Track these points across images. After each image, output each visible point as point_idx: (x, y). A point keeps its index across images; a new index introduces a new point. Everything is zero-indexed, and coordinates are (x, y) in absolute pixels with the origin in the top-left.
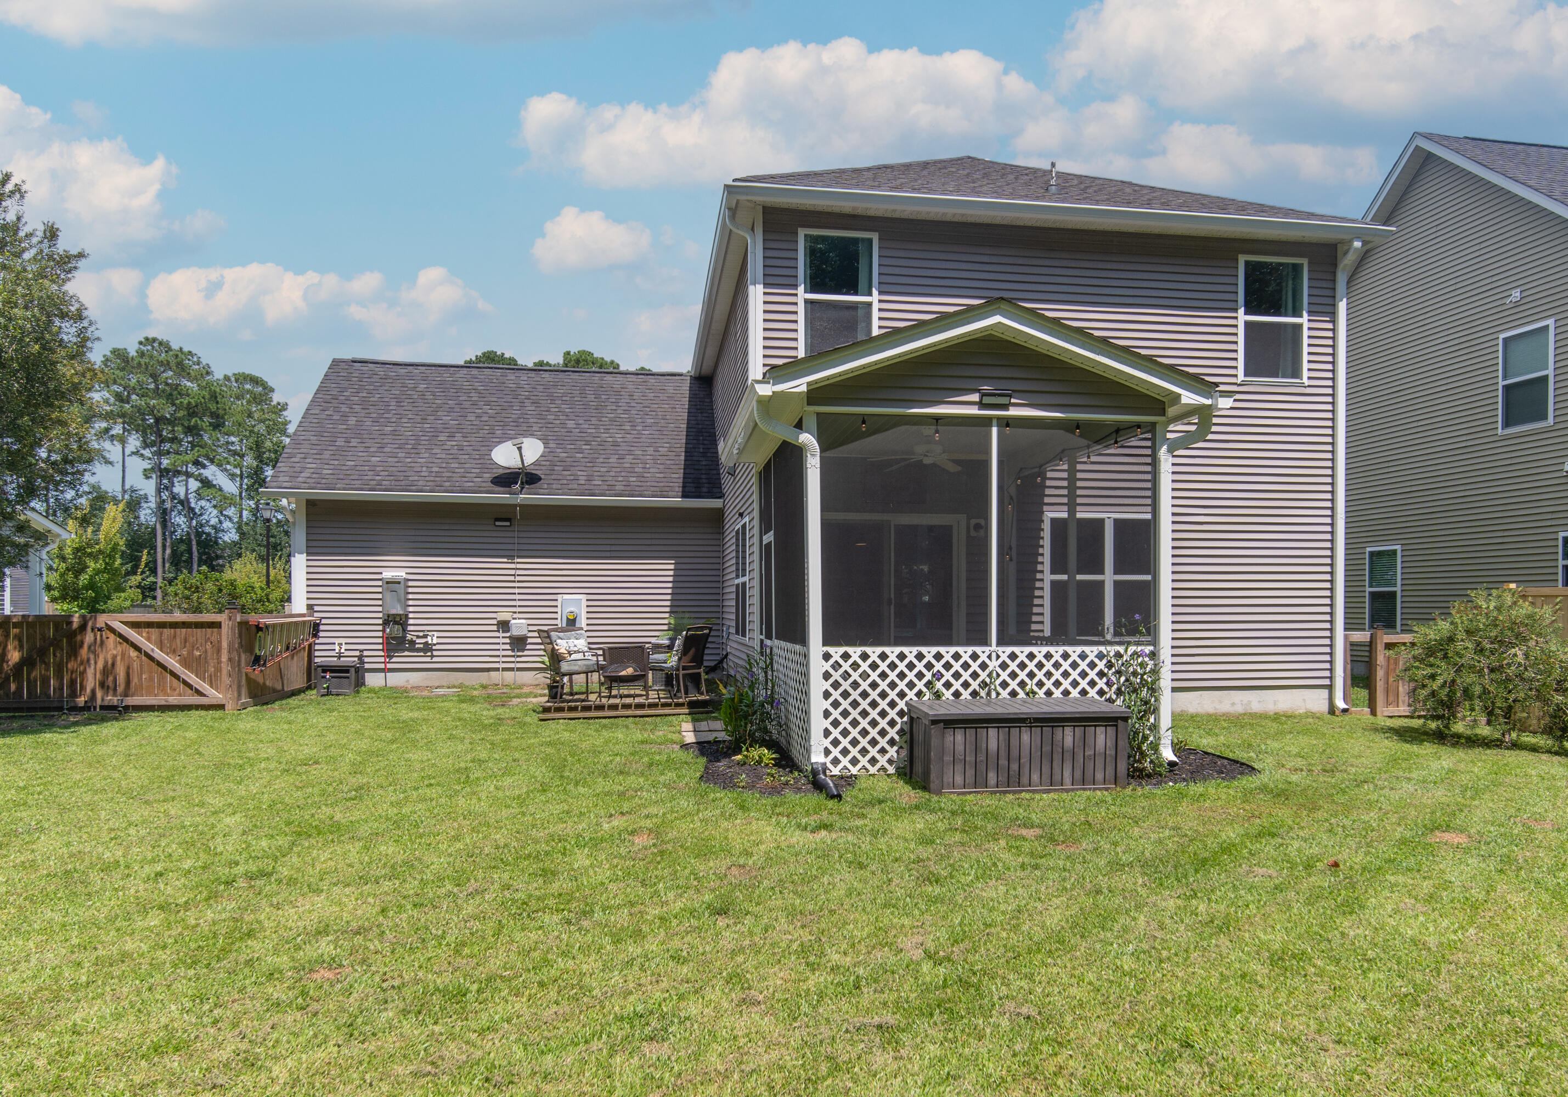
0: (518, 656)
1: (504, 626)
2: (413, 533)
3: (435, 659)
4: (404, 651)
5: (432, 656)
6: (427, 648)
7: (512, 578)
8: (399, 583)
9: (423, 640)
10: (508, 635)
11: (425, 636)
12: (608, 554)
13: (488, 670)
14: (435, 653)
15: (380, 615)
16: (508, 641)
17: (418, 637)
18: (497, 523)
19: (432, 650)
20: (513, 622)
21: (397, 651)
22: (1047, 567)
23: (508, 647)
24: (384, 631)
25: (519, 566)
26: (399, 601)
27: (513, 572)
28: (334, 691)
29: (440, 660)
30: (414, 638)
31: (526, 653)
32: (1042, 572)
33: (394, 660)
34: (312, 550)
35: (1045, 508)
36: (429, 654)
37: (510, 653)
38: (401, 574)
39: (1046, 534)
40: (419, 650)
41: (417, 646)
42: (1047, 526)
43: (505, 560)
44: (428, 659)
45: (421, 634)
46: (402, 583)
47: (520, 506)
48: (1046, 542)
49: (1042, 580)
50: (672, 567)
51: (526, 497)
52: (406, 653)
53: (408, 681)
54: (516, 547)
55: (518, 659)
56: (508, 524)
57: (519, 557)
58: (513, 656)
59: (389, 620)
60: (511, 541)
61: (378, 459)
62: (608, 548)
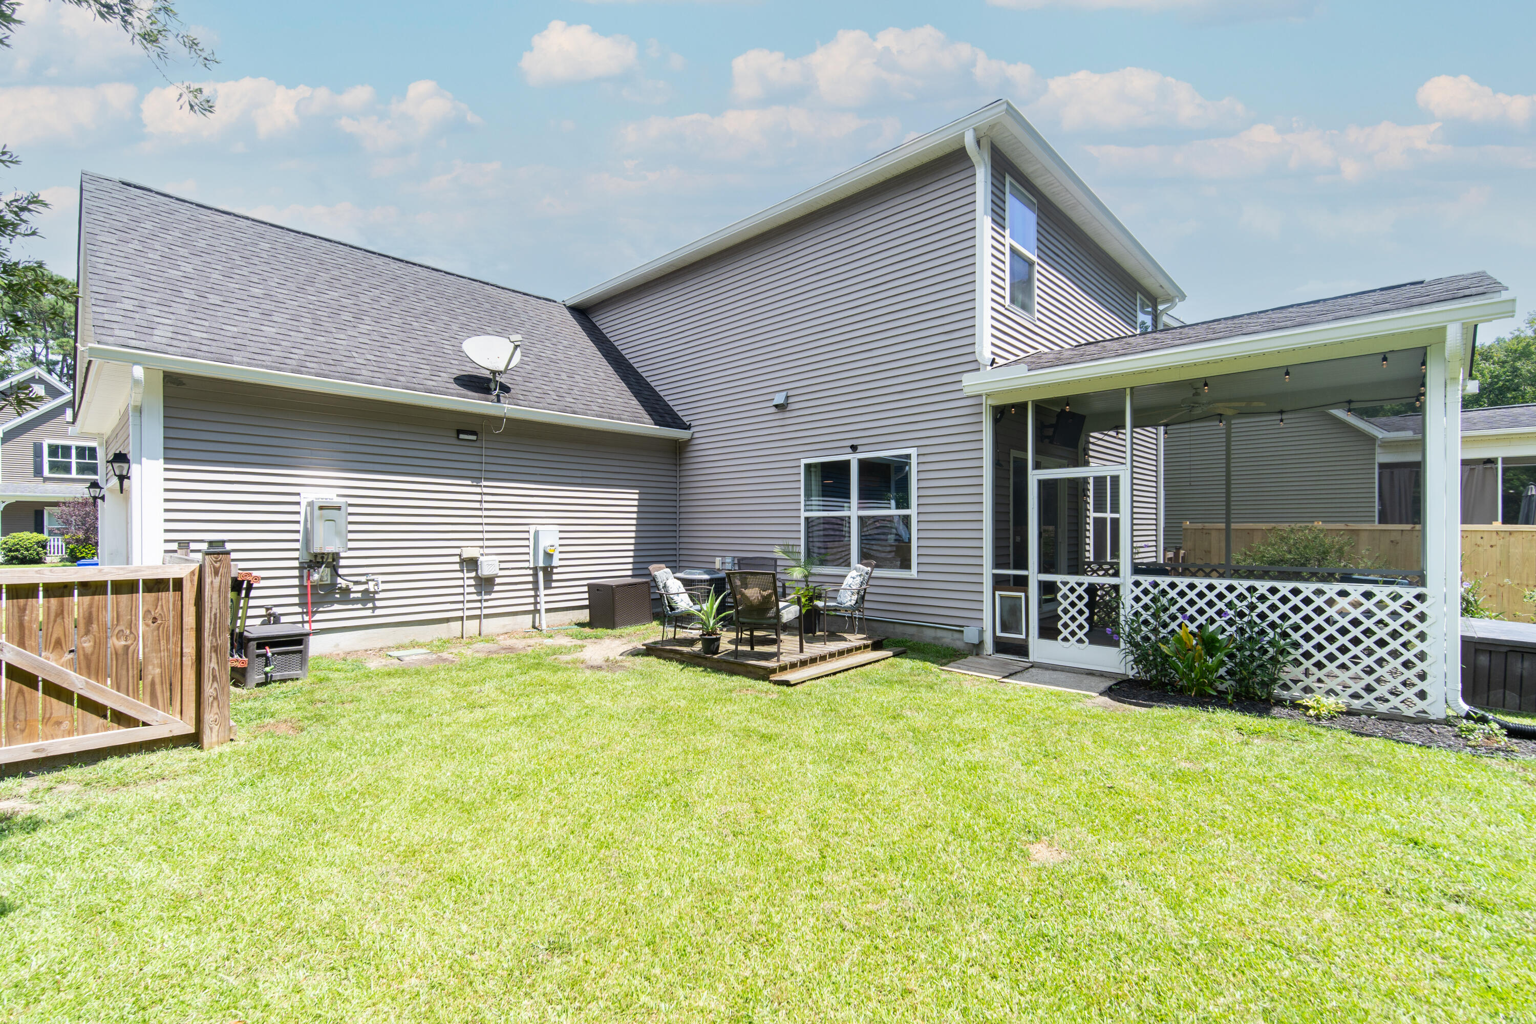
0: (486, 600)
1: (471, 564)
2: (347, 439)
3: (378, 612)
4: (332, 603)
5: (374, 608)
6: (368, 597)
7: (477, 505)
8: (339, 508)
9: (362, 588)
10: (473, 574)
11: (366, 583)
12: (579, 481)
13: (448, 620)
14: (378, 604)
15: (296, 554)
16: (472, 582)
17: (356, 583)
18: (462, 436)
19: (373, 600)
20: (482, 559)
21: (322, 604)
22: (1091, 507)
23: (472, 590)
24: (301, 577)
25: (486, 490)
26: (338, 533)
27: (478, 498)
29: (386, 610)
30: (351, 585)
31: (494, 596)
33: (318, 617)
34: (172, 454)
36: (370, 605)
37: (475, 597)
38: (331, 496)
40: (356, 601)
41: (352, 595)
43: (469, 482)
44: (369, 613)
45: (363, 579)
46: (343, 508)
50: (636, 497)
51: (506, 408)
52: (336, 607)
53: (337, 645)
54: (484, 467)
55: (485, 604)
56: (474, 438)
57: (486, 479)
58: (480, 601)
59: (316, 561)
60: (477, 459)
62: (580, 474)
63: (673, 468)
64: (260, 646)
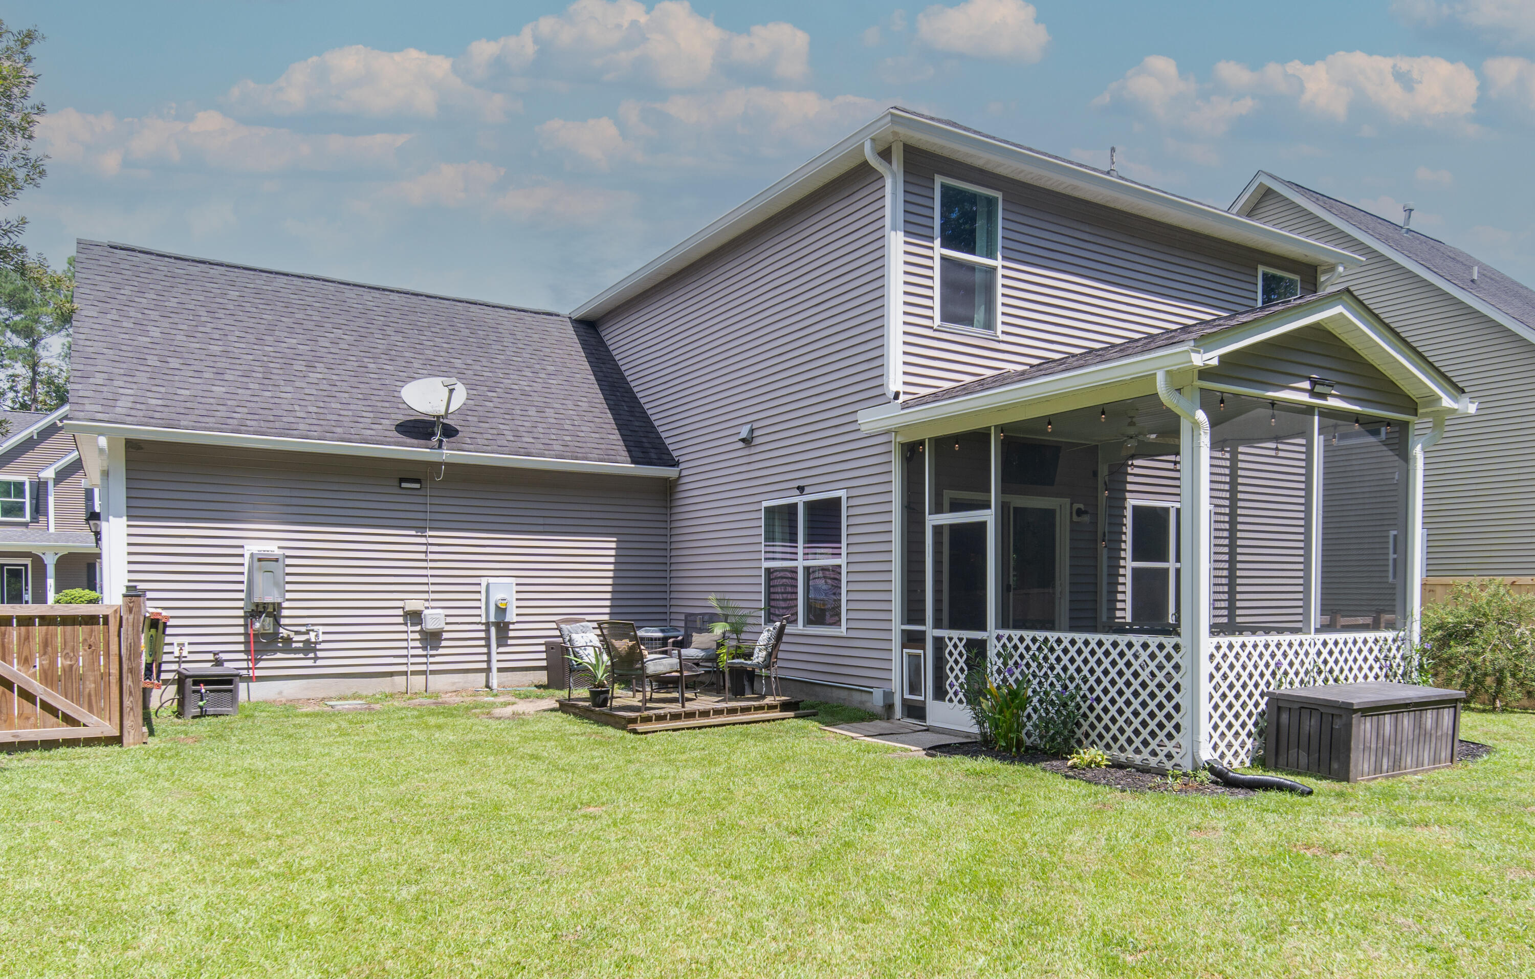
0: (432, 656)
1: (415, 617)
3: (319, 663)
4: (275, 651)
5: (316, 658)
6: (309, 648)
7: (422, 556)
8: (277, 560)
9: (303, 638)
10: (418, 628)
11: (307, 632)
12: (541, 528)
13: (391, 674)
14: (320, 654)
15: (241, 604)
16: (417, 636)
17: (297, 633)
18: (404, 485)
19: (315, 650)
20: (426, 612)
21: (266, 652)
22: (1128, 553)
23: (418, 644)
24: (246, 626)
25: (431, 541)
26: (276, 584)
27: (423, 548)
28: (210, 710)
29: (327, 662)
30: (292, 635)
31: (441, 651)
32: (1124, 559)
33: (262, 664)
34: (134, 512)
35: (1128, 495)
36: (312, 655)
37: (420, 652)
38: (272, 548)
39: (1129, 521)
40: (297, 651)
41: (294, 645)
42: (1129, 513)
43: (413, 533)
44: (310, 663)
45: (303, 629)
46: (281, 560)
47: (446, 464)
48: (1128, 529)
49: (1124, 567)
50: (613, 545)
51: (448, 454)
52: (279, 655)
53: (280, 693)
54: (428, 516)
55: (432, 660)
56: (417, 486)
57: (431, 529)
58: (426, 656)
59: (257, 611)
60: (421, 508)
61: (223, 389)
62: (541, 521)
63: (663, 511)
64: (196, 683)
